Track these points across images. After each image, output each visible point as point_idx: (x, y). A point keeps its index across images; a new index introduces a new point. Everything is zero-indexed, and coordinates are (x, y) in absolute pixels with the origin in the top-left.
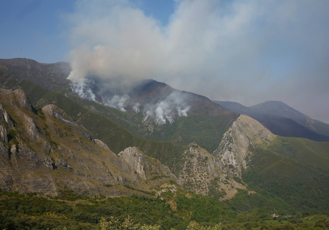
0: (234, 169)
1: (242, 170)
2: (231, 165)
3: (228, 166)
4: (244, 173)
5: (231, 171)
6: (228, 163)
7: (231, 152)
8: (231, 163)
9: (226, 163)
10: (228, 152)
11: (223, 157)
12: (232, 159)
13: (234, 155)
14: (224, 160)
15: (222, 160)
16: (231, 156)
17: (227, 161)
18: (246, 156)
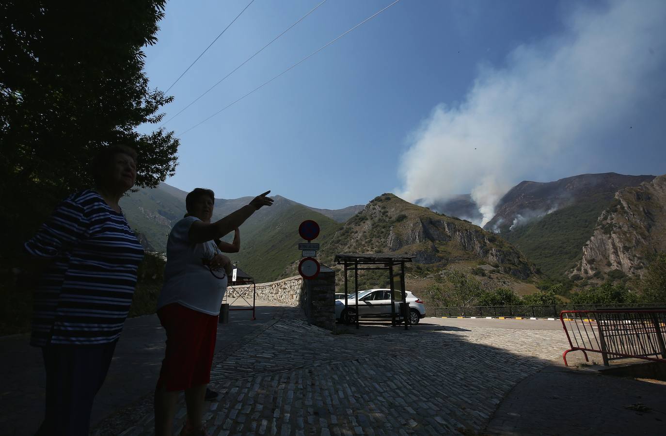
0: (625, 282)
2: (616, 270)
3: (606, 276)
6: (606, 267)
7: (611, 235)
8: (614, 267)
9: (596, 269)
10: (604, 238)
11: (586, 253)
12: (617, 252)
13: (620, 241)
14: (591, 262)
15: (584, 261)
16: (613, 244)
17: (602, 263)
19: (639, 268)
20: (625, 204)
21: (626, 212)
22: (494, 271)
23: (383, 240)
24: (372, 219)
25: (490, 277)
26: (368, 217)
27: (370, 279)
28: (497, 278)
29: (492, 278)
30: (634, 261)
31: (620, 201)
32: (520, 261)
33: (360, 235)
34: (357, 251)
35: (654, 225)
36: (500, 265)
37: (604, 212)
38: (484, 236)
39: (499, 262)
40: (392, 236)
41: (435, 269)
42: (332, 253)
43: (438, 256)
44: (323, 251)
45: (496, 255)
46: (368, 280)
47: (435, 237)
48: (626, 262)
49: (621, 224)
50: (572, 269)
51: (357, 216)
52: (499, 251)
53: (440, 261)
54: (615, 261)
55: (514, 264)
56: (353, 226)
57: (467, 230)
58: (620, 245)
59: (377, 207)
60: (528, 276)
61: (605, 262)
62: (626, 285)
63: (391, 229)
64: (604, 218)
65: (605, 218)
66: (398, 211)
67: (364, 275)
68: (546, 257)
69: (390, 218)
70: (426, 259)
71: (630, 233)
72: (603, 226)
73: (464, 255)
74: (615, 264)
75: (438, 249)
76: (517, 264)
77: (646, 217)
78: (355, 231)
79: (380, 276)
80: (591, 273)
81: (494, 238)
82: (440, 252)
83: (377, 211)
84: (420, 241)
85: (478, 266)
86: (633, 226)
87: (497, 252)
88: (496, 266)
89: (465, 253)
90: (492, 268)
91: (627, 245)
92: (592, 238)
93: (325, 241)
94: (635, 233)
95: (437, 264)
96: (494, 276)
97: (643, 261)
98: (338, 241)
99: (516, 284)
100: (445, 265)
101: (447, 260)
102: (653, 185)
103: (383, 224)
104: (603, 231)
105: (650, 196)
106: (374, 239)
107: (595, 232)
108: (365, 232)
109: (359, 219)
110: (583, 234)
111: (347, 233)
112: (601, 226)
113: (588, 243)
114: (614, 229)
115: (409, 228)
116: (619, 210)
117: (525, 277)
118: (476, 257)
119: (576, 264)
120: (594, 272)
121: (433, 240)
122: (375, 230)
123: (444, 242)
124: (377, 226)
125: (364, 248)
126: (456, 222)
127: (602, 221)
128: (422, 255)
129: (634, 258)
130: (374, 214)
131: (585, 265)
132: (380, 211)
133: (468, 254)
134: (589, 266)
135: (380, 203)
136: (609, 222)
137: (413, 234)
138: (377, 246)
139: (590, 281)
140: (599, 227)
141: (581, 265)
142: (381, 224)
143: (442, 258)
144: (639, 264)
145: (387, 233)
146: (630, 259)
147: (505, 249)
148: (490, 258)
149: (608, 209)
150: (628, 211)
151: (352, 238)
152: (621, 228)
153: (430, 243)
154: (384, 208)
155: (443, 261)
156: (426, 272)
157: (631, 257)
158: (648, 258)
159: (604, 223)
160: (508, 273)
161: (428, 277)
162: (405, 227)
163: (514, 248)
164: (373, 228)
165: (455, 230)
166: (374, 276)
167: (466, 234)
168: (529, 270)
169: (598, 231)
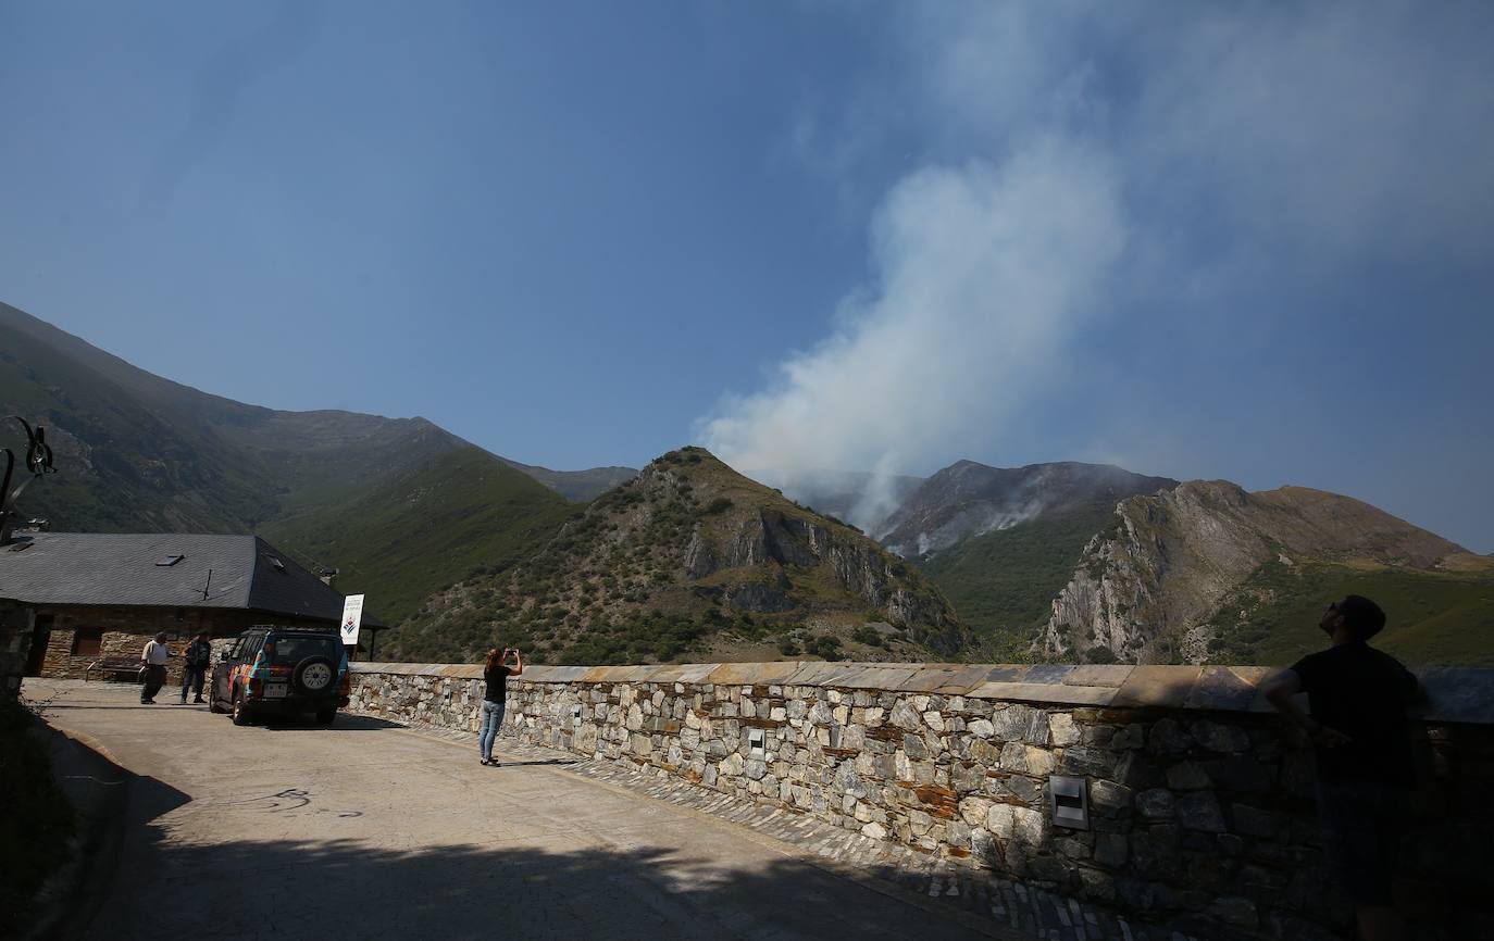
2: (1102, 647)
3: (1084, 658)
6: (1086, 641)
7: (1101, 580)
8: (1100, 642)
9: (1070, 643)
10: (1089, 586)
11: (1056, 612)
12: (1107, 615)
13: (1115, 595)
14: (1062, 629)
15: (1052, 628)
16: (1103, 600)
17: (1081, 633)
18: (1218, 608)
19: (1137, 645)
20: (1130, 528)
21: (1129, 541)
22: (896, 636)
23: (674, 551)
24: (654, 501)
25: (888, 650)
26: (645, 496)
27: (637, 638)
28: (902, 651)
29: (892, 651)
30: (1130, 634)
31: (1123, 519)
32: (945, 619)
33: (622, 536)
34: (613, 572)
35: (1169, 570)
36: (907, 625)
37: (1095, 537)
38: (884, 563)
39: (907, 618)
40: (695, 544)
41: (781, 624)
42: (551, 571)
43: (791, 598)
44: (529, 564)
45: (904, 604)
47: (788, 555)
48: (1119, 635)
49: (1119, 562)
50: (1029, 642)
51: (620, 490)
52: (910, 596)
53: (793, 607)
54: (1102, 629)
55: (933, 625)
56: (607, 511)
57: (852, 547)
59: (668, 475)
60: (957, 649)
61: (1085, 631)
63: (696, 527)
64: (1093, 549)
65: (1096, 550)
66: (714, 491)
67: (625, 630)
68: (985, 615)
69: (696, 503)
70: (763, 601)
71: (1132, 581)
72: (1091, 563)
73: (841, 598)
74: (1101, 636)
75: (792, 582)
76: (939, 625)
77: (1159, 554)
78: (611, 523)
79: (660, 633)
80: (1061, 650)
81: (902, 567)
82: (795, 588)
83: (667, 485)
84: (756, 562)
85: (867, 625)
86: (1138, 569)
87: (905, 597)
88: (901, 626)
89: (843, 595)
90: (894, 630)
91: (1124, 601)
92: (1071, 584)
93: (536, 541)
94: (1139, 580)
95: (787, 614)
96: (896, 645)
97: (1144, 634)
98: (569, 545)
100: (801, 617)
101: (807, 606)
102: (1175, 497)
103: (678, 516)
104: (1089, 572)
105: (1168, 516)
106: (654, 548)
107: (1077, 574)
108: (634, 530)
109: (625, 498)
110: (1052, 575)
111: (593, 528)
112: (1087, 564)
113: (1063, 592)
114: (1108, 571)
115: (737, 532)
116: (1120, 535)
117: (950, 652)
118: (863, 603)
119: (1037, 632)
120: (1066, 651)
121: (782, 561)
122: (657, 525)
123: (805, 568)
124: (663, 519)
125: (630, 566)
126: (834, 528)
127: (1089, 554)
128: (757, 592)
129: (1132, 627)
130: (660, 490)
131: (1052, 634)
132: (675, 486)
133: (849, 596)
134: (1058, 637)
135: (675, 468)
136: (1102, 557)
137: (743, 543)
138: (660, 564)
140: (1083, 565)
141: (1045, 634)
142: (672, 514)
143: (797, 601)
144: (1137, 639)
145: (684, 537)
146: (1126, 630)
147: (920, 593)
148: (892, 608)
149: (1102, 532)
150: (1133, 539)
151: (602, 540)
152: (1118, 570)
153: (776, 568)
154: (683, 478)
155: (799, 609)
156: (761, 630)
157: (1128, 626)
158: (1153, 629)
159: (1093, 557)
160: (921, 643)
161: (764, 640)
162: (726, 527)
163: (936, 592)
164: (654, 523)
165: (829, 545)
166: (649, 632)
167: (851, 554)
168: (960, 638)
169: (1081, 573)
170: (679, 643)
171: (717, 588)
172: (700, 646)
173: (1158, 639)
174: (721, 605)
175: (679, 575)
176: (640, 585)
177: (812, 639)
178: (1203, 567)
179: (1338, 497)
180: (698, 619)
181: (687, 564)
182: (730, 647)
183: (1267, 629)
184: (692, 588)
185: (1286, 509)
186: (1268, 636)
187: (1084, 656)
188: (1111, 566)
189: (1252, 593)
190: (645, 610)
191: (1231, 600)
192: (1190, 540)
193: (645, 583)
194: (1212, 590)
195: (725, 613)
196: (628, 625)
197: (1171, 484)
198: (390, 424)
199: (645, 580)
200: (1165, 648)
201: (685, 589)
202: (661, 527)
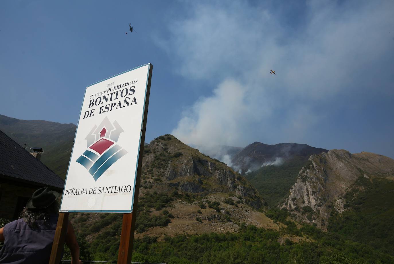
0: (312, 214)
1: (331, 215)
2: (307, 206)
3: (301, 210)
4: (335, 221)
5: (306, 218)
6: (302, 204)
7: (306, 183)
8: (306, 204)
9: (296, 205)
10: (302, 185)
11: (291, 193)
12: (309, 195)
13: (311, 188)
14: (294, 200)
15: (290, 199)
16: (307, 190)
17: (300, 201)
18: (345, 193)
19: (319, 205)
20: (314, 165)
21: (314, 169)
22: (239, 202)
23: (162, 170)
24: (155, 152)
25: (237, 206)
26: (152, 151)
27: (148, 202)
28: (242, 207)
30: (317, 201)
31: (312, 162)
32: (255, 196)
35: (328, 179)
36: (243, 198)
38: (234, 175)
39: (243, 195)
40: (169, 168)
43: (203, 188)
45: (241, 190)
46: (146, 202)
47: (201, 172)
48: (313, 202)
49: (312, 177)
50: (282, 204)
52: (243, 187)
53: (203, 191)
54: (307, 200)
55: (252, 198)
58: (310, 190)
59: (160, 144)
60: (260, 206)
61: (301, 201)
62: (313, 216)
63: (170, 162)
64: (302, 172)
65: (304, 172)
66: (176, 150)
68: (266, 194)
69: (170, 154)
70: (193, 189)
71: (316, 183)
72: (302, 177)
73: (220, 188)
74: (307, 202)
75: (203, 182)
76: (253, 198)
77: (325, 174)
79: (156, 200)
81: (240, 177)
82: (204, 184)
83: (160, 147)
84: (190, 175)
85: (229, 198)
86: (318, 179)
88: (240, 198)
89: (220, 187)
91: (314, 190)
92: (296, 184)
94: (319, 183)
95: (201, 193)
96: (240, 205)
97: (322, 201)
99: (253, 212)
100: (206, 194)
101: (208, 190)
102: (328, 155)
103: (163, 158)
104: (302, 180)
105: (326, 161)
106: (154, 169)
107: (298, 180)
108: (147, 163)
110: (288, 181)
112: (301, 177)
113: (293, 187)
114: (308, 179)
115: (184, 164)
116: (311, 168)
117: (258, 207)
118: (228, 190)
119: (285, 200)
120: (295, 207)
121: (199, 174)
122: (156, 161)
123: (207, 177)
124: (158, 159)
125: (146, 176)
126: (217, 163)
127: (301, 174)
128: (191, 185)
129: (317, 199)
130: (157, 149)
131: (290, 202)
132: (162, 148)
133: (222, 187)
134: (292, 202)
135: (162, 141)
136: (306, 175)
137: (186, 168)
138: (156, 175)
139: (292, 213)
140: (300, 177)
141: (288, 202)
142: (161, 158)
143: (205, 189)
144: (320, 203)
145: (166, 165)
146: (315, 200)
147: (247, 186)
148: (237, 191)
149: (305, 166)
150: (316, 169)
152: (312, 179)
153: (197, 177)
154: (165, 145)
155: (205, 191)
156: (192, 199)
157: (316, 199)
158: (325, 200)
159: (303, 175)
160: (248, 204)
161: (194, 203)
162: (180, 162)
163: (252, 186)
164: (155, 160)
165: (216, 169)
166: (152, 200)
167: (223, 172)
168: (261, 202)
169: (299, 180)
170: (164, 204)
171: (176, 184)
172: (171, 205)
173: (326, 203)
174: (178, 190)
175: (163, 179)
176: (149, 182)
177: (210, 202)
178: (339, 178)
179: (380, 155)
180: (170, 195)
181: (166, 175)
182: (181, 205)
183: (363, 200)
184: (168, 184)
185: (363, 159)
186: (364, 203)
187: (301, 209)
188: (309, 178)
189: (356, 188)
190: (151, 192)
191: (350, 190)
192: (334, 169)
193: (151, 182)
194: (343, 186)
195: (180, 193)
196: (145, 197)
197: (326, 151)
198: (61, 125)
199: (151, 180)
200: (329, 207)
201: (165, 184)
202: (157, 162)
